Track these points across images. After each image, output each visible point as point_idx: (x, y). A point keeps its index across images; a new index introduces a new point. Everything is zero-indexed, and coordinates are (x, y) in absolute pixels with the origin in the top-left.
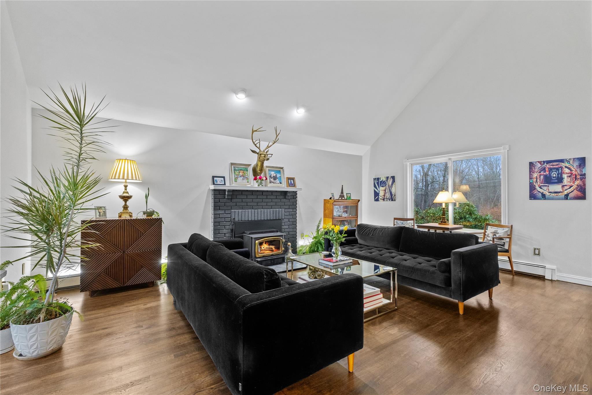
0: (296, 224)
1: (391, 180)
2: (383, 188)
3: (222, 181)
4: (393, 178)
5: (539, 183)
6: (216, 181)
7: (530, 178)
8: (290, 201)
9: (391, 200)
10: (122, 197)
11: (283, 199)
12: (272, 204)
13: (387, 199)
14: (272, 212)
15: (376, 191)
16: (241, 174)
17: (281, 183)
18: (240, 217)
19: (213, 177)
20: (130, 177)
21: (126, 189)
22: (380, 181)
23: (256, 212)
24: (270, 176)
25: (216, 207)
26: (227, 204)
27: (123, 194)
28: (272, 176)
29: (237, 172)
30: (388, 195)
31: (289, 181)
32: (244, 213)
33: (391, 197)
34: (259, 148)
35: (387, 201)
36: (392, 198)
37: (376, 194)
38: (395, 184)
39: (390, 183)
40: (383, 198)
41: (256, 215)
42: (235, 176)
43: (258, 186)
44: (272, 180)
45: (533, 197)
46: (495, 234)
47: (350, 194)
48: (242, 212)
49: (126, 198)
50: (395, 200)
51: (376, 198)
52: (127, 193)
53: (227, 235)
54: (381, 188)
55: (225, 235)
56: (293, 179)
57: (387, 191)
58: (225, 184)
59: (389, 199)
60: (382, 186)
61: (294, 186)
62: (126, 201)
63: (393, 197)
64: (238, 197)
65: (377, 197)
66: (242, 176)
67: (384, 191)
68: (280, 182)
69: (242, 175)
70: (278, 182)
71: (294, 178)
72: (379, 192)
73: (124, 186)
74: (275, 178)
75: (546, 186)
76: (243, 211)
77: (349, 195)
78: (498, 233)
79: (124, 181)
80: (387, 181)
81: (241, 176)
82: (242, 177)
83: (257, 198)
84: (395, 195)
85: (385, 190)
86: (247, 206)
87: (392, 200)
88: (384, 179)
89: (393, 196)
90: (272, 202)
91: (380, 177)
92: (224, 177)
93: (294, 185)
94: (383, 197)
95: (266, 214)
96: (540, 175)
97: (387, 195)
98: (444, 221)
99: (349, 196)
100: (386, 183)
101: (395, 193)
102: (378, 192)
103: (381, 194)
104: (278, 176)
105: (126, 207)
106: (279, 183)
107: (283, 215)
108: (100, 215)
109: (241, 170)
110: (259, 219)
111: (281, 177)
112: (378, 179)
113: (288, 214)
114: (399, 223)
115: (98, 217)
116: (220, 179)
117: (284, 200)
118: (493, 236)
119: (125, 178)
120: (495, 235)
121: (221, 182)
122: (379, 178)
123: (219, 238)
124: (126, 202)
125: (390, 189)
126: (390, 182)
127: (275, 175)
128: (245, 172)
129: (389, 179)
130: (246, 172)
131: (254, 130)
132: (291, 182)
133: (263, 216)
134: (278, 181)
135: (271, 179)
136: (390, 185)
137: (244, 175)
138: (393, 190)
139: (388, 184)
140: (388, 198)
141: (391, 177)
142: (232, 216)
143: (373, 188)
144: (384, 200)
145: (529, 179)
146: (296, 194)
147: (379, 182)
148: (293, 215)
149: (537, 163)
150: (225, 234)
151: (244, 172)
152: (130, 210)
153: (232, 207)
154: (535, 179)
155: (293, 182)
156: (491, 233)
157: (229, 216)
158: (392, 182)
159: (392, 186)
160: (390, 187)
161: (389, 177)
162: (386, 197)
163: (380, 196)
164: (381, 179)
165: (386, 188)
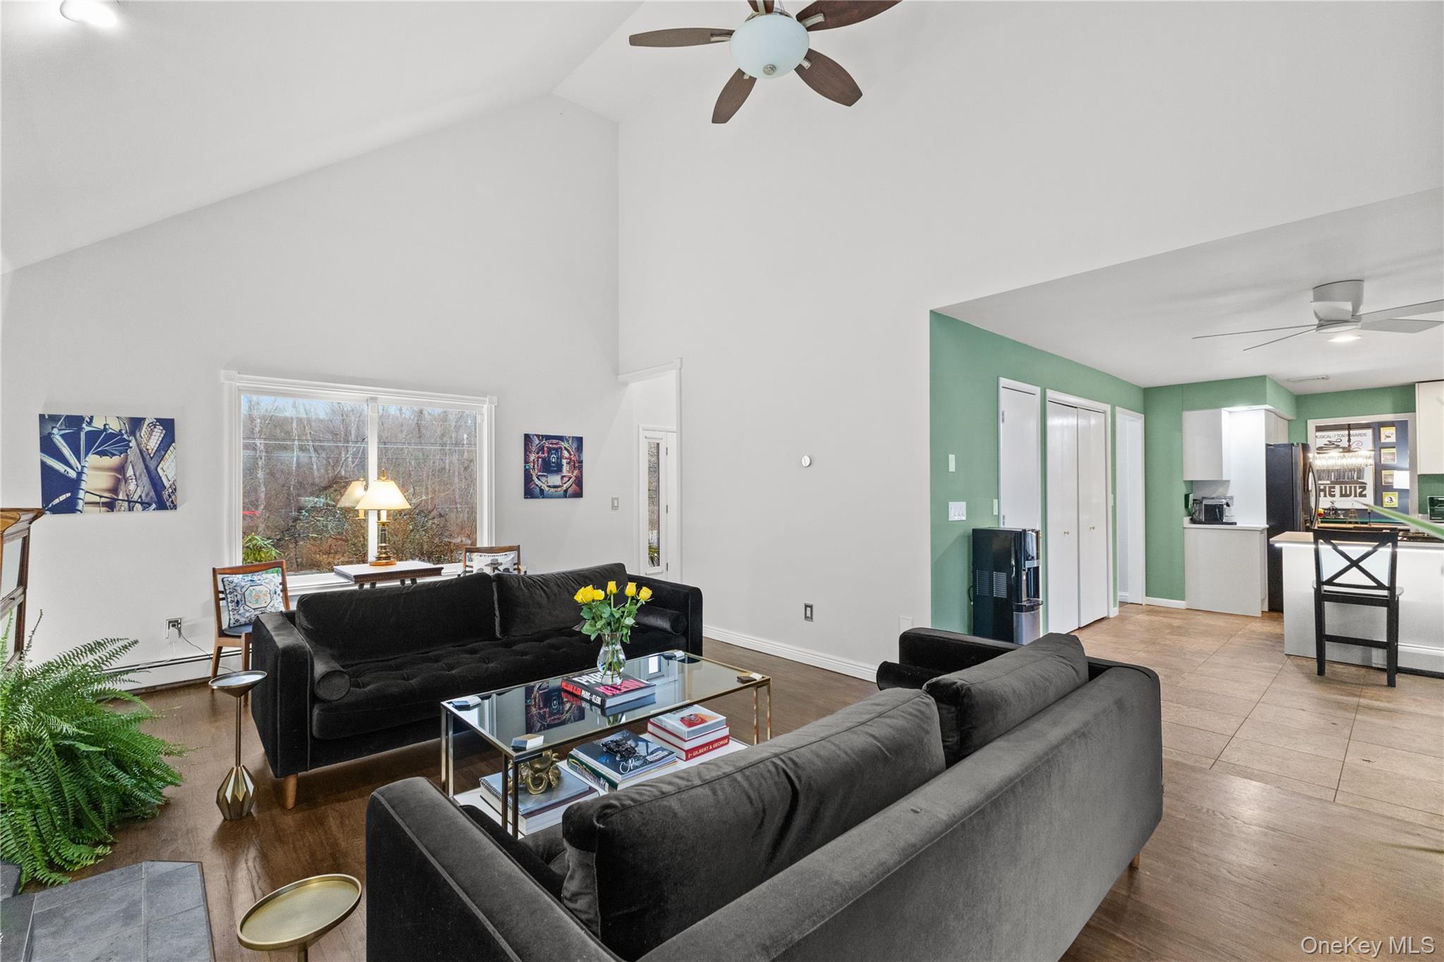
1: (158, 434)
2: (109, 461)
4: (168, 425)
5: (536, 472)
7: (526, 462)
9: (154, 506)
13: (129, 502)
15: (55, 470)
22: (87, 428)
30: (136, 487)
33: (152, 494)
35: (131, 509)
36: (161, 498)
37: (59, 484)
38: (175, 448)
39: (151, 446)
40: (104, 500)
45: (529, 493)
46: (496, 566)
50: (176, 507)
51: (55, 501)
54: (95, 460)
57: (130, 472)
59: (146, 505)
60: (100, 454)
63: (165, 496)
65: (62, 498)
67: (113, 474)
72: (79, 473)
75: (545, 476)
78: (501, 564)
80: (132, 433)
84: (177, 490)
85: (121, 469)
87: (162, 506)
88: (115, 426)
89: (165, 493)
91: (85, 414)
94: (107, 495)
96: (538, 458)
97: (132, 486)
98: (384, 556)
100: (129, 441)
101: (178, 481)
102: (73, 474)
103: (96, 482)
118: (494, 571)
120: (497, 568)
122: (81, 417)
125: (152, 467)
126: (151, 438)
129: (144, 428)
136: (151, 452)
138: (167, 470)
139: (138, 445)
140: (134, 499)
141: (158, 420)
143: (38, 457)
144: (110, 505)
145: (523, 462)
147: (75, 434)
149: (535, 437)
154: (532, 464)
156: (486, 565)
158: (162, 440)
159: (165, 454)
160: (152, 458)
161: (144, 419)
162: (127, 495)
163: (87, 492)
164: (93, 425)
165: (126, 462)
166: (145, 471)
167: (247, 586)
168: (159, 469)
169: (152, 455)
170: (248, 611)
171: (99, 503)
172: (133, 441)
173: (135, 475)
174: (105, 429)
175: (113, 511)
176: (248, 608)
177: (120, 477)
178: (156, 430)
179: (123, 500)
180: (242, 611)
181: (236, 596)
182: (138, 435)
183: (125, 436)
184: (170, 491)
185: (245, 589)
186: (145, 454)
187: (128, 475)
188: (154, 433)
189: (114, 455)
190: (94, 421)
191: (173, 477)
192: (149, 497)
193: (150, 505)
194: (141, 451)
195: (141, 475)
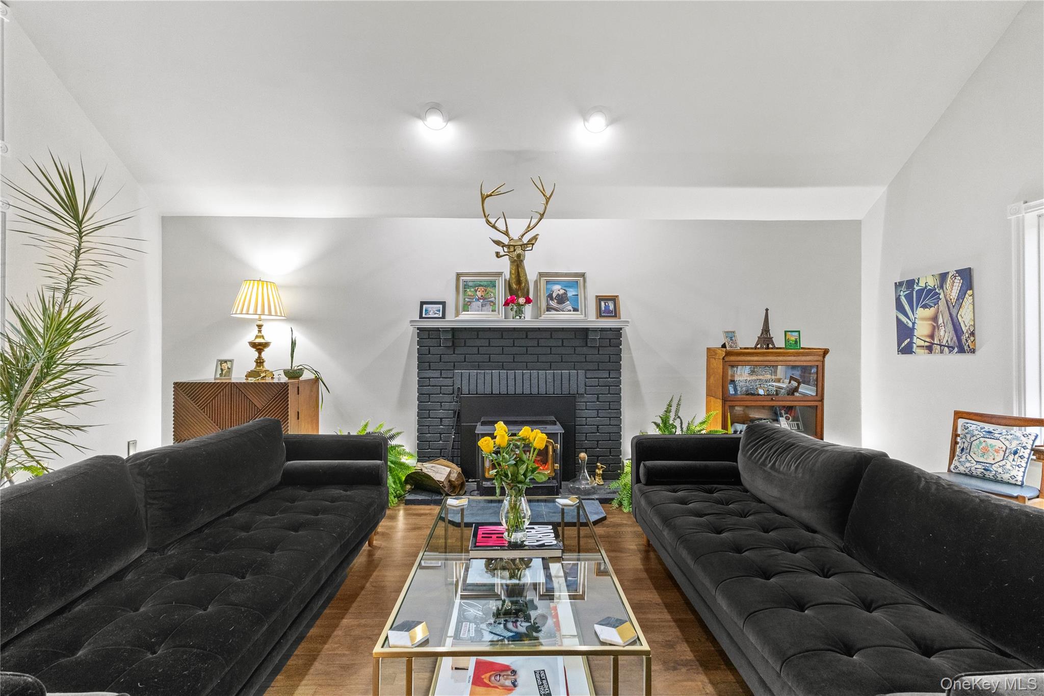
0: (617, 407)
1: (958, 282)
2: (929, 312)
3: (439, 311)
4: (965, 274)
6: (426, 310)
8: (600, 353)
9: (956, 350)
10: (253, 345)
11: (579, 348)
12: (550, 358)
13: (941, 346)
14: (550, 378)
15: (903, 323)
16: (479, 294)
17: (575, 310)
18: (473, 387)
19: (422, 303)
20: (266, 312)
21: (260, 331)
22: (916, 288)
23: (511, 376)
24: (550, 297)
25: (424, 363)
26: (445, 358)
27: (255, 338)
28: (554, 295)
29: (470, 292)
30: (945, 334)
31: (603, 304)
32: (481, 377)
33: (955, 338)
34: (506, 233)
35: (942, 352)
36: (962, 344)
37: (905, 333)
38: (973, 295)
39: (954, 294)
40: (927, 344)
41: (511, 382)
42: (466, 299)
43: (513, 318)
44: (553, 304)
47: (799, 332)
48: (478, 375)
49: (259, 347)
50: (973, 351)
51: (903, 345)
52: (263, 337)
53: (446, 422)
54: (921, 312)
55: (441, 421)
56: (614, 299)
57: (940, 321)
58: (444, 317)
59: (951, 348)
60: (925, 307)
61: (615, 316)
62: (260, 351)
63: (964, 341)
64: (469, 343)
65: (906, 342)
66: (483, 298)
67: (930, 322)
68: (576, 307)
69: (482, 296)
70: (570, 308)
71: (617, 296)
72: (914, 324)
73: (257, 326)
74: (561, 299)
76: (480, 373)
77: (793, 337)
79: (257, 317)
80: (941, 287)
81: (478, 300)
82: (481, 301)
83: (514, 346)
84: (973, 334)
85: (935, 319)
86: (489, 363)
87: (962, 350)
88: (932, 283)
89: (964, 338)
90: (551, 354)
91: (915, 277)
92: (445, 302)
93: (615, 314)
94: (928, 340)
95: (534, 381)
97: (942, 333)
99: (793, 339)
100: (940, 294)
101: (974, 326)
102: (910, 325)
103: (922, 330)
104: (571, 293)
105: (260, 362)
106: (572, 310)
107: (582, 386)
108: (221, 375)
109: (480, 285)
110: (519, 391)
111: (577, 295)
112: (910, 283)
113: (594, 382)
114: (976, 432)
115: (218, 376)
116: (436, 308)
117: (585, 350)
119: (259, 312)
121: (435, 314)
122: (914, 280)
123: (429, 426)
124: (260, 353)
125: (954, 314)
126: (953, 289)
127: (562, 292)
128: (489, 289)
129: (949, 281)
130: (491, 290)
131: (485, 193)
132: (607, 307)
133: (527, 385)
134: (568, 305)
135: (551, 302)
136: (954, 301)
137: (487, 296)
138: (965, 317)
139: (945, 296)
140: (944, 343)
141: (957, 271)
142: (455, 382)
143: (894, 313)
144: (930, 349)
146: (620, 335)
147: (912, 293)
148: (609, 386)
150: (441, 418)
151: (486, 290)
152: (267, 366)
153: (456, 363)
155: (611, 307)
157: (449, 382)
158: (960, 289)
159: (962, 302)
160: (954, 306)
161: (948, 273)
162: (940, 340)
163: (918, 338)
164: (920, 285)
165: (938, 312)
166: (950, 318)
167: (978, 436)
168: (959, 316)
169: (954, 304)
170: (969, 461)
171: (923, 346)
172: (942, 294)
173: (943, 322)
174: (926, 286)
175: (931, 353)
176: (970, 458)
177: (935, 325)
178: (956, 281)
179: (937, 344)
180: (963, 459)
181: (964, 443)
182: (945, 288)
183: (937, 290)
184: (967, 336)
185: (975, 438)
186: (949, 303)
187: (939, 323)
188: (955, 284)
189: (931, 307)
190: (920, 282)
191: (968, 323)
192: (953, 341)
193: (953, 348)
194: (947, 301)
195: (947, 322)
